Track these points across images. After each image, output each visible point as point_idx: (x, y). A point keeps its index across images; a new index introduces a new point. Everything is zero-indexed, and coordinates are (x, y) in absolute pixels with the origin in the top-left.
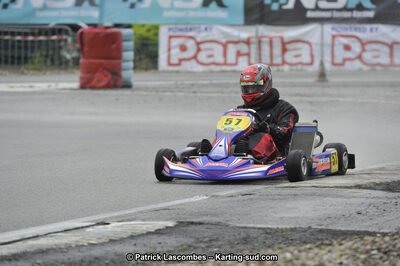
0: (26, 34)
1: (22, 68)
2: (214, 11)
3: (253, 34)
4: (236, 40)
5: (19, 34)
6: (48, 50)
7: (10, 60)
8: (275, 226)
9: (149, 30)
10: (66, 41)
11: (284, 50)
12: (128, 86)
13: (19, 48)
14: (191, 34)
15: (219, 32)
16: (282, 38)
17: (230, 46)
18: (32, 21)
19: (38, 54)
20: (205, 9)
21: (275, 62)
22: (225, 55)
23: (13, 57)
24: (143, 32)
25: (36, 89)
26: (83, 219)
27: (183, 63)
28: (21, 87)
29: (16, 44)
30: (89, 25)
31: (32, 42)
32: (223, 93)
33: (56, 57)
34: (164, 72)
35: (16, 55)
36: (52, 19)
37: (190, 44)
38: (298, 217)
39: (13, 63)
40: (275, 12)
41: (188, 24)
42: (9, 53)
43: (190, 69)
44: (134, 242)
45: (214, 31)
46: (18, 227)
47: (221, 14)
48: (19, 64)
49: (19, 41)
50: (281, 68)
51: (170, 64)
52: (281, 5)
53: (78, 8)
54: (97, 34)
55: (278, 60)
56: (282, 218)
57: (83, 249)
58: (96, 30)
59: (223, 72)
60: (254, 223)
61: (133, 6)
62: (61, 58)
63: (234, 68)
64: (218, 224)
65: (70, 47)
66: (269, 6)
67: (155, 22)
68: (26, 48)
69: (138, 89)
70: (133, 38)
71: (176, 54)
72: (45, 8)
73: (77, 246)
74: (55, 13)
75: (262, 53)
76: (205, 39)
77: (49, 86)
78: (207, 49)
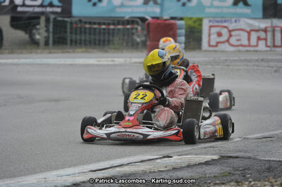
1: (106, 48)
2: (241, 9)
3: (269, 25)
4: (257, 28)
5: (104, 24)
6: (124, 35)
7: (97, 42)
9: (195, 22)
10: (137, 29)
13: (104, 33)
14: (225, 24)
15: (244, 23)
17: (253, 33)
18: (113, 15)
20: (235, 7)
22: (249, 39)
23: (99, 40)
24: (190, 23)
25: (116, 63)
27: (220, 45)
28: (108, 61)
29: (102, 31)
30: (153, 18)
31: (113, 29)
32: (248, 66)
33: (130, 40)
34: (206, 51)
35: (102, 38)
36: (127, 13)
37: (225, 32)
39: (99, 44)
41: (223, 17)
42: (97, 37)
43: (224, 49)
44: (190, 170)
45: (242, 22)
46: (108, 159)
47: (246, 10)
48: (104, 45)
49: (104, 29)
51: (210, 46)
53: (146, 6)
54: (159, 24)
57: (156, 174)
58: (159, 21)
59: (247, 51)
61: (184, 4)
62: (133, 41)
63: (256, 49)
64: (249, 158)
67: (200, 16)
68: (109, 34)
70: (184, 27)
71: (214, 39)
72: (122, 5)
73: (150, 172)
74: (129, 10)
75: (276, 38)
76: (235, 28)
77: (125, 60)
78: (236, 35)
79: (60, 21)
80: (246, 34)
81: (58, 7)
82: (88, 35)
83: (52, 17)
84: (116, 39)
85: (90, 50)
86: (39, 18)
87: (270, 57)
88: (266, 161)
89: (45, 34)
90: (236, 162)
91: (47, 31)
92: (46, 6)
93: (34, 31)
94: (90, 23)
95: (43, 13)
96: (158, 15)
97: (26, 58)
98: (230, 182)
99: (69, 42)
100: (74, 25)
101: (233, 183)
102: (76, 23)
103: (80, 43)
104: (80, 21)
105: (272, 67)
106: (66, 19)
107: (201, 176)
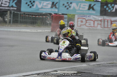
0: (36, 15)
2: (91, 11)
3: (103, 19)
4: (97, 20)
5: (34, 15)
8: (106, 74)
9: (72, 16)
10: (48, 18)
11: (111, 24)
13: (34, 19)
14: (84, 18)
16: (111, 20)
17: (96, 22)
18: (38, 12)
19: (39, 21)
20: (89, 10)
21: (109, 27)
22: (94, 24)
24: (70, 16)
25: (38, 31)
26: (50, 70)
27: (82, 26)
28: (34, 31)
29: (33, 18)
30: (55, 14)
31: (38, 18)
32: (93, 35)
33: (45, 22)
37: (84, 20)
38: (113, 72)
39: (32, 24)
40: (109, 12)
41: (83, 15)
42: (31, 21)
45: (91, 17)
46: (31, 71)
47: (93, 12)
48: (34, 24)
49: (34, 17)
51: (78, 26)
52: (111, 11)
53: (52, 9)
54: (57, 16)
56: (109, 72)
59: (93, 29)
60: (100, 73)
61: (68, 9)
63: (96, 28)
66: (108, 10)
67: (74, 14)
68: (36, 19)
70: (67, 18)
71: (80, 23)
72: (42, 8)
74: (45, 10)
75: (105, 24)
76: (88, 19)
77: (42, 31)
78: (89, 22)
79: (16, 13)
80: (93, 22)
81: (15, 7)
82: (27, 20)
83: (12, 11)
85: (28, 26)
86: (7, 12)
88: (97, 74)
89: (10, 19)
91: (10, 17)
92: (10, 7)
93: (5, 17)
94: (28, 15)
95: (9, 10)
96: (57, 13)
97: (1, 28)
99: (19, 22)
100: (21, 15)
103: (24, 23)
104: (24, 14)
105: (103, 36)
106: (18, 13)
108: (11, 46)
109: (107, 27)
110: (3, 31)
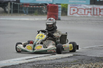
0: (33, 6)
1: (32, 14)
2: (82, 1)
3: (92, 7)
4: (88, 8)
6: (39, 10)
9: (65, 5)
10: (44, 8)
11: (100, 11)
12: (59, 19)
13: (32, 9)
14: (76, 7)
15: (84, 6)
16: (100, 8)
18: (35, 2)
22: (85, 12)
23: (30, 12)
24: (63, 6)
25: (36, 20)
27: (74, 14)
28: (32, 19)
30: (50, 4)
31: (35, 8)
33: (41, 12)
34: (69, 16)
35: (31, 11)
36: (40, 2)
37: (76, 9)
39: (30, 13)
40: (98, 1)
41: (75, 4)
43: (75, 16)
44: (62, 59)
45: (82, 6)
47: (85, 2)
48: (31, 13)
49: (31, 7)
50: (99, 16)
51: (70, 14)
54: (52, 6)
55: (98, 14)
57: (50, 61)
58: (52, 5)
59: (84, 17)
60: (93, 55)
62: (42, 12)
63: (87, 16)
64: (84, 55)
65: (45, 9)
67: (67, 3)
68: (33, 9)
69: (62, 20)
70: (61, 7)
71: (72, 12)
73: (48, 60)
75: (94, 12)
76: (80, 8)
77: (39, 19)
78: (80, 11)
79: (15, 4)
80: (83, 11)
83: (13, 3)
84: (36, 11)
86: (7, 3)
87: (92, 19)
88: (90, 57)
89: (10, 9)
90: (79, 57)
91: (11, 8)
93: (6, 8)
95: (9, 1)
96: (51, 3)
97: (3, 17)
98: (77, 64)
99: (19, 12)
100: (21, 6)
101: (78, 65)
102: (21, 5)
104: (23, 4)
105: (93, 22)
106: (18, 4)
107: (66, 62)
108: (13, 33)
109: (97, 15)
110: (5, 20)
